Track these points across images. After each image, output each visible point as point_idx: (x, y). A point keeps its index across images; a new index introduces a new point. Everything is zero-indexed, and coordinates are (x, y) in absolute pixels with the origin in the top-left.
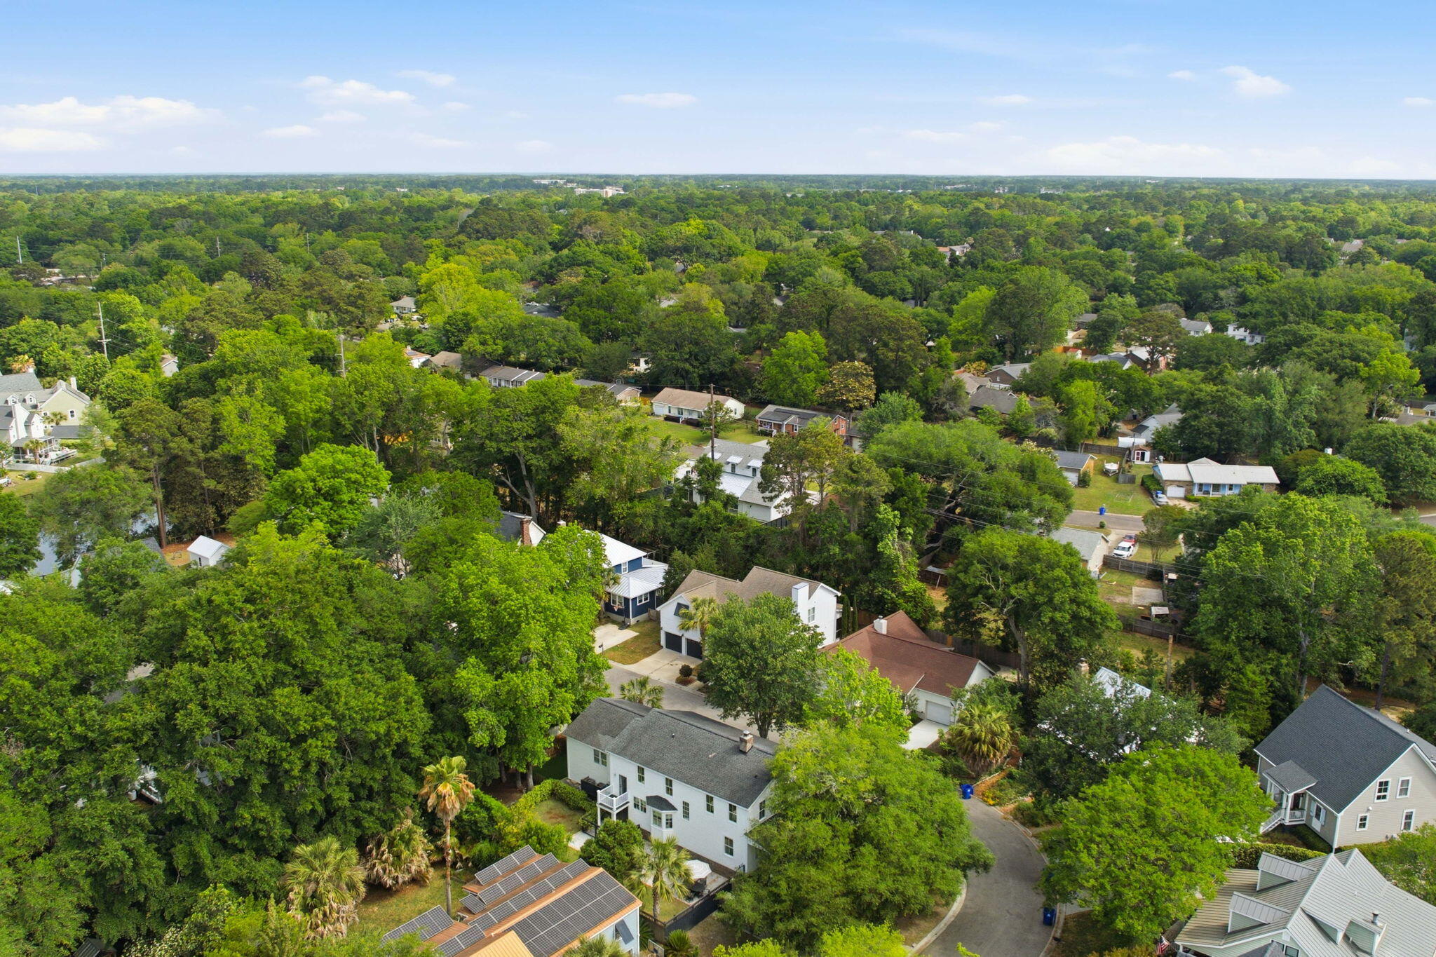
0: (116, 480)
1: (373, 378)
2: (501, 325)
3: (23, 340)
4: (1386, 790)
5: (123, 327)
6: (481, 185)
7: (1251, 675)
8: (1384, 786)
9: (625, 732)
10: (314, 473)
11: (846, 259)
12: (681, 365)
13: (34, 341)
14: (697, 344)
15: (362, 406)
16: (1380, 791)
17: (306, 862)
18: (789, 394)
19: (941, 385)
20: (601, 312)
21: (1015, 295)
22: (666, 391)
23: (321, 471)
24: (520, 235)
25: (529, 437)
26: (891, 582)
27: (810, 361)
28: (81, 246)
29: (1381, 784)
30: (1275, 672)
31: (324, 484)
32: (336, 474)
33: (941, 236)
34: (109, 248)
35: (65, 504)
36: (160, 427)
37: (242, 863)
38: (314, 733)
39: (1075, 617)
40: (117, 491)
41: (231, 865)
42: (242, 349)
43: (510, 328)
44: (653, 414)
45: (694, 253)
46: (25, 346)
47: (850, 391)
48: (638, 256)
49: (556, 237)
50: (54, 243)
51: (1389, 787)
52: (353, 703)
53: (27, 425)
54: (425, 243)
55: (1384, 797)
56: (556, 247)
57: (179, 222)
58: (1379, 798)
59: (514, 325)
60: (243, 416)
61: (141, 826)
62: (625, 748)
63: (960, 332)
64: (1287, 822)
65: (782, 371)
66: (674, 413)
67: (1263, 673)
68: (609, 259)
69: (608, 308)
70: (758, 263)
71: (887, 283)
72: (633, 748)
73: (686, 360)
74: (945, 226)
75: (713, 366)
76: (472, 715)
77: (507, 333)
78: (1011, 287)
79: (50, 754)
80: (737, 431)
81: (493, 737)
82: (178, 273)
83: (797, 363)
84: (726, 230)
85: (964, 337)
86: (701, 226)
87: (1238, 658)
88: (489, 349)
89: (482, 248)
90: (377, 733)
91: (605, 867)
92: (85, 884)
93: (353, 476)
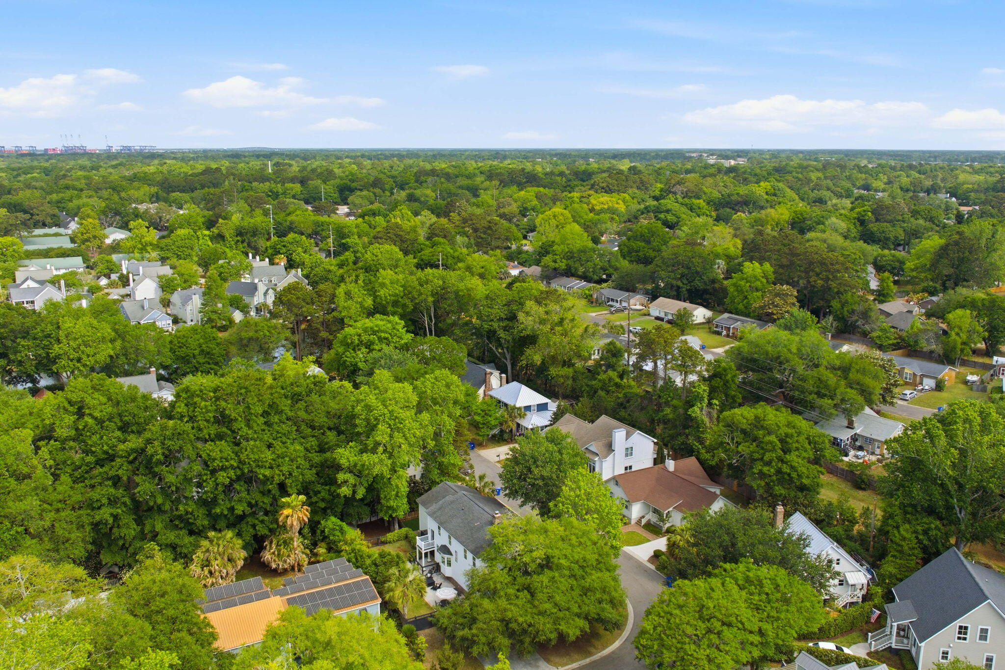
0: (269, 327)
1: (430, 278)
2: (567, 250)
3: (284, 246)
4: (965, 633)
5: (343, 241)
6: (648, 157)
7: (902, 532)
8: (963, 630)
9: (441, 502)
10: (360, 331)
11: (859, 213)
12: (674, 282)
13: (290, 246)
14: (689, 268)
15: (420, 294)
16: (960, 633)
17: (211, 541)
18: (741, 307)
19: (856, 307)
20: (643, 244)
21: (957, 243)
22: (661, 299)
23: (365, 330)
24: (630, 191)
25: (501, 319)
26: (699, 437)
27: (758, 283)
28: (365, 193)
29: (961, 627)
30: (926, 532)
31: (365, 338)
32: (374, 333)
33: (967, 198)
34: (382, 193)
35: (241, 339)
36: (298, 298)
37: (177, 536)
38: (223, 469)
39: (779, 471)
40: (268, 334)
41: (171, 536)
42: (376, 256)
43: (572, 252)
44: (649, 315)
45: (751, 206)
46: (284, 250)
47: (776, 306)
48: (706, 207)
49: (657, 193)
50: (352, 190)
51: (969, 631)
52: (252, 456)
53: (266, 294)
54: (570, 195)
55: (965, 639)
56: (656, 198)
57: (430, 179)
58: (959, 638)
59: (575, 250)
60: (348, 294)
61: (124, 504)
62: (434, 513)
63: (912, 270)
64: (893, 646)
65: (737, 290)
66: (662, 315)
67: (915, 532)
68: (684, 209)
69: (648, 242)
70: (782, 214)
71: (883, 232)
72: (438, 514)
73: (680, 279)
74: (972, 191)
75: (698, 284)
76: (341, 477)
77: (570, 255)
78: (957, 237)
79: (90, 459)
80: (700, 331)
81: (354, 492)
82: (400, 210)
83: (748, 285)
84: (788, 190)
85: (914, 274)
86: (769, 187)
87: (898, 519)
88: (557, 265)
89: (602, 199)
90: (264, 476)
91: (371, 576)
92: (88, 528)
93: (383, 335)
